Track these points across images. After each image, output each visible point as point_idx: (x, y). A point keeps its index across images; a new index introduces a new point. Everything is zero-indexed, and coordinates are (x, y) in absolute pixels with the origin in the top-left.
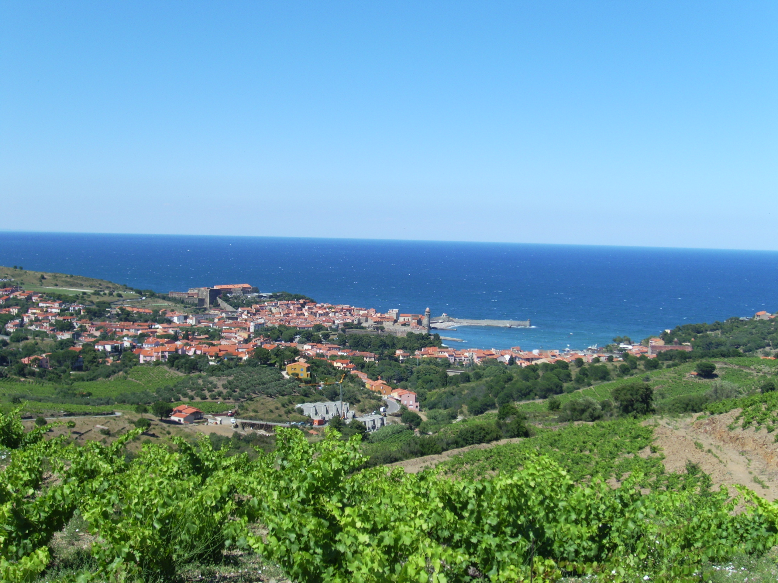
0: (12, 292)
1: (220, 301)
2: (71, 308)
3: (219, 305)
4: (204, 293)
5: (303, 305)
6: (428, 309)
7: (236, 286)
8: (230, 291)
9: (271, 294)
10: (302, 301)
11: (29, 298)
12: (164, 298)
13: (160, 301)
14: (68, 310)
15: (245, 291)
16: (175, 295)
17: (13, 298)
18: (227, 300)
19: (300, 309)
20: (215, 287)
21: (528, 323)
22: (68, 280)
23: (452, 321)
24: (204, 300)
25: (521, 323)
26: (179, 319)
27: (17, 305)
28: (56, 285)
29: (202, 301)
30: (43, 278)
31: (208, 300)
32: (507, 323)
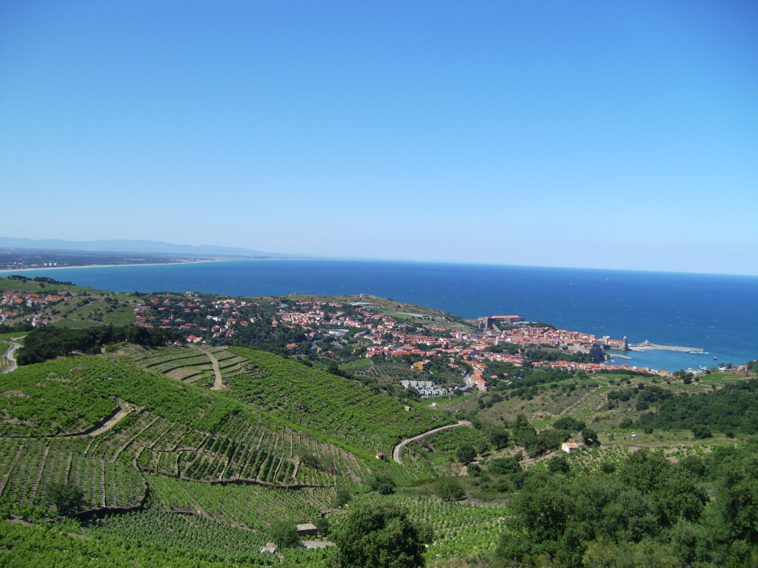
0: (373, 315)
1: (494, 325)
2: (399, 327)
3: (493, 328)
4: (485, 320)
5: (545, 331)
6: (625, 337)
7: (508, 317)
8: (503, 320)
9: (528, 323)
10: (546, 328)
11: (381, 319)
12: (461, 322)
13: (458, 324)
14: (397, 327)
15: (512, 320)
16: (469, 321)
17: (373, 319)
18: (498, 326)
19: (543, 333)
20: (493, 317)
21: (702, 350)
22: (413, 308)
23: (651, 346)
24: (484, 324)
25: (698, 350)
26: (459, 336)
27: (372, 323)
28: (405, 312)
29: (483, 325)
30: (399, 307)
31: (486, 325)
32: (688, 349)
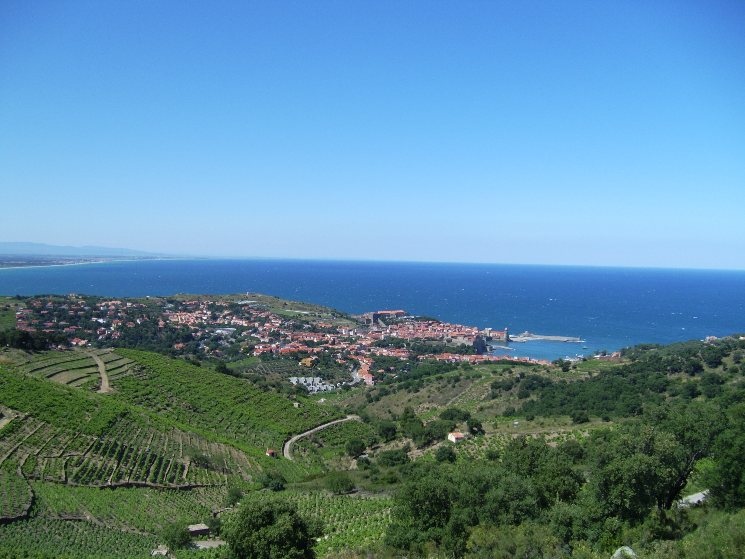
0: (260, 313)
1: (379, 321)
2: (286, 324)
3: (379, 323)
4: (370, 315)
5: (430, 325)
6: (506, 329)
7: (393, 312)
8: (388, 315)
9: (413, 317)
10: (430, 322)
11: (268, 317)
12: (347, 318)
13: (345, 320)
14: (284, 324)
15: (397, 315)
16: (355, 317)
17: (260, 317)
18: (384, 320)
19: (427, 327)
20: (379, 313)
21: (579, 339)
22: (300, 306)
23: (531, 336)
24: (370, 320)
25: (574, 339)
26: (345, 332)
27: (259, 321)
28: (291, 309)
29: (369, 321)
30: (286, 304)
31: (372, 320)
32: (565, 339)
